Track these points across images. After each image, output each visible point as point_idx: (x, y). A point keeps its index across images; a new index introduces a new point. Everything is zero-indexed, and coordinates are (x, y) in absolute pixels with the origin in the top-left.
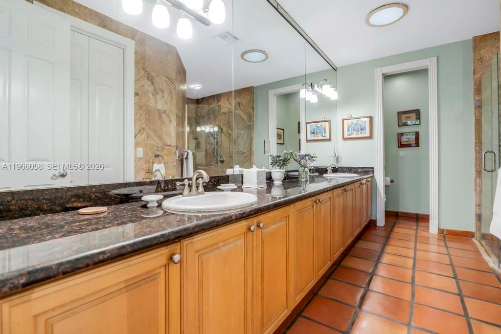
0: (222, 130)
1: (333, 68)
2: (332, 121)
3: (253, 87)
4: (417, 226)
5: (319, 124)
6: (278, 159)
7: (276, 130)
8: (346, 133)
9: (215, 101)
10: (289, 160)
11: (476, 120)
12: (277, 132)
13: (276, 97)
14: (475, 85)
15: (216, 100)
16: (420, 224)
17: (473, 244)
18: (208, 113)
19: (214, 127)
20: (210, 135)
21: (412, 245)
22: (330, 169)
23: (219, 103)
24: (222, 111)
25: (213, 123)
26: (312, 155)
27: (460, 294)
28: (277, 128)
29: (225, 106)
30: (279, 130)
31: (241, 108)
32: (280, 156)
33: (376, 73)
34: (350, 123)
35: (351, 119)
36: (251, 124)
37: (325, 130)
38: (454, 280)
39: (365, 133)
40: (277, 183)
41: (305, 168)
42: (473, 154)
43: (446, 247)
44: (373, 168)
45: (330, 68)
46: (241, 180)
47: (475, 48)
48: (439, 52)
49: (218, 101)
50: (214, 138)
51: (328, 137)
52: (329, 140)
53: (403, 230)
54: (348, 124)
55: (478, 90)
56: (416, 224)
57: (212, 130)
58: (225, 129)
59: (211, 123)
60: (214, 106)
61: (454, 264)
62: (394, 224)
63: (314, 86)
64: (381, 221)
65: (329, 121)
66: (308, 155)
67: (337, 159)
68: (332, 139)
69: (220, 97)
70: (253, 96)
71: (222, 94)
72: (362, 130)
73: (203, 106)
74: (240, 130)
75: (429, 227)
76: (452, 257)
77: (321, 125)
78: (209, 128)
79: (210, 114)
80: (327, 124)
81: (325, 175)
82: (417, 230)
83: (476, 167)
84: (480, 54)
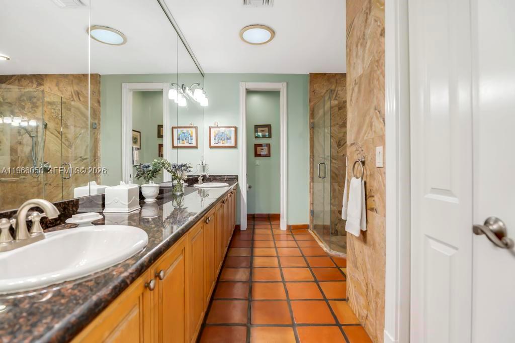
0: (46, 125)
1: (202, 74)
2: (199, 127)
3: (100, 76)
4: (271, 225)
5: (185, 130)
6: (145, 169)
7: (132, 132)
8: (213, 142)
9: (32, 83)
10: (159, 170)
11: (311, 138)
12: (133, 134)
13: (132, 93)
14: (311, 110)
15: (34, 82)
16: (272, 223)
17: (310, 234)
18: (20, 99)
19: (30, 120)
20: (23, 131)
21: (272, 244)
22: (200, 179)
23: (42, 88)
24: (47, 99)
25: (29, 114)
26: (187, 165)
27: (316, 281)
28: (133, 131)
29: (52, 93)
30: (135, 133)
31: (81, 99)
32: (148, 167)
33: (240, 87)
34: (216, 132)
35: (218, 127)
36: (96, 121)
37: (191, 136)
38: (308, 269)
39: (231, 143)
40: (149, 201)
41: (180, 180)
42: (308, 165)
43: (295, 240)
44: (237, 176)
45: (199, 72)
46: (101, 203)
47: (311, 82)
48: (288, 79)
49: (40, 84)
50: (32, 137)
51: (194, 145)
52: (196, 147)
53: (261, 231)
54: (215, 132)
55: (312, 115)
56: (269, 223)
57: (25, 124)
58: (51, 125)
59: (24, 115)
60: (31, 90)
61: (305, 255)
62: (254, 226)
63: (185, 88)
64: (244, 226)
65: (196, 128)
66: (184, 166)
67: (204, 167)
68: (199, 146)
69: (43, 80)
70: (100, 87)
71: (46, 75)
72: (228, 139)
73: (9, 86)
74: (78, 129)
75: (279, 225)
76: (301, 249)
77: (188, 131)
78: (20, 121)
79: (23, 101)
80: (194, 130)
81: (196, 185)
82: (272, 229)
83: (310, 174)
84: (313, 87)
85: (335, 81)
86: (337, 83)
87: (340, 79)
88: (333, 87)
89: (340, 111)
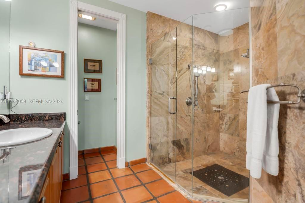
8: (26, 67)
17: (151, 169)
34: (32, 55)
35: (35, 49)
39: (55, 71)
44: (65, 114)
82: (108, 168)
84: (151, 25)
85: (169, 25)
86: (170, 27)
87: (173, 24)
88: (167, 30)
89: (172, 52)
